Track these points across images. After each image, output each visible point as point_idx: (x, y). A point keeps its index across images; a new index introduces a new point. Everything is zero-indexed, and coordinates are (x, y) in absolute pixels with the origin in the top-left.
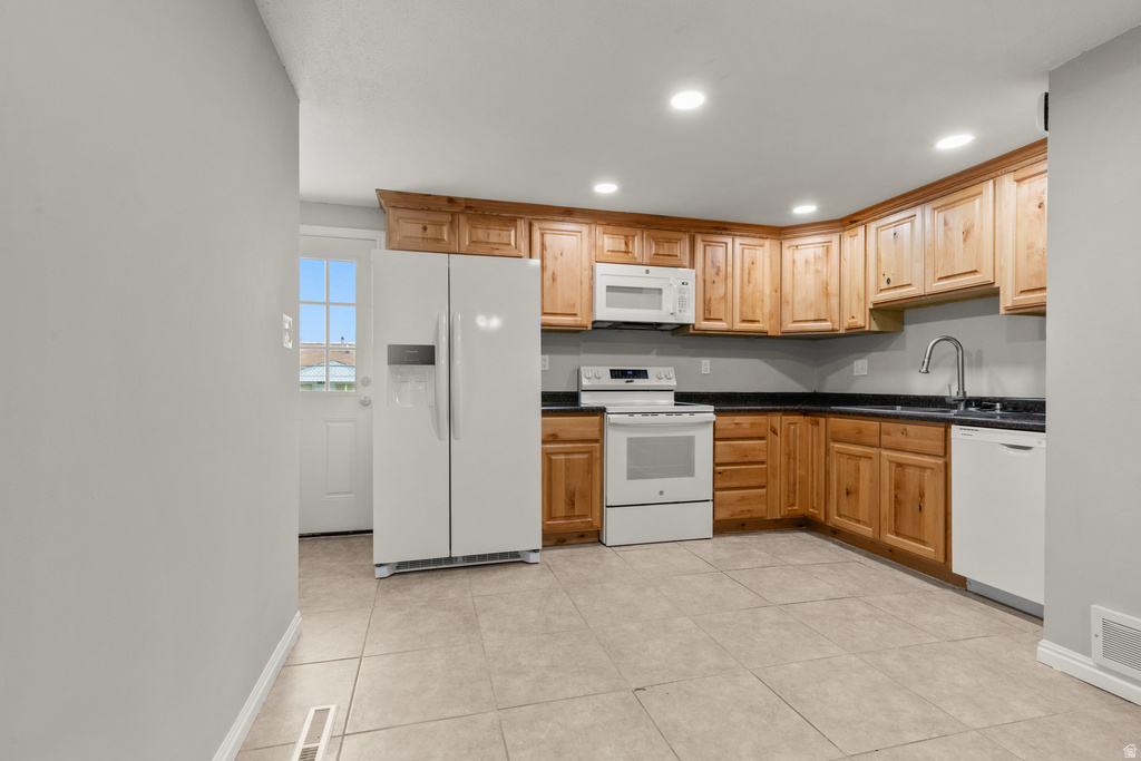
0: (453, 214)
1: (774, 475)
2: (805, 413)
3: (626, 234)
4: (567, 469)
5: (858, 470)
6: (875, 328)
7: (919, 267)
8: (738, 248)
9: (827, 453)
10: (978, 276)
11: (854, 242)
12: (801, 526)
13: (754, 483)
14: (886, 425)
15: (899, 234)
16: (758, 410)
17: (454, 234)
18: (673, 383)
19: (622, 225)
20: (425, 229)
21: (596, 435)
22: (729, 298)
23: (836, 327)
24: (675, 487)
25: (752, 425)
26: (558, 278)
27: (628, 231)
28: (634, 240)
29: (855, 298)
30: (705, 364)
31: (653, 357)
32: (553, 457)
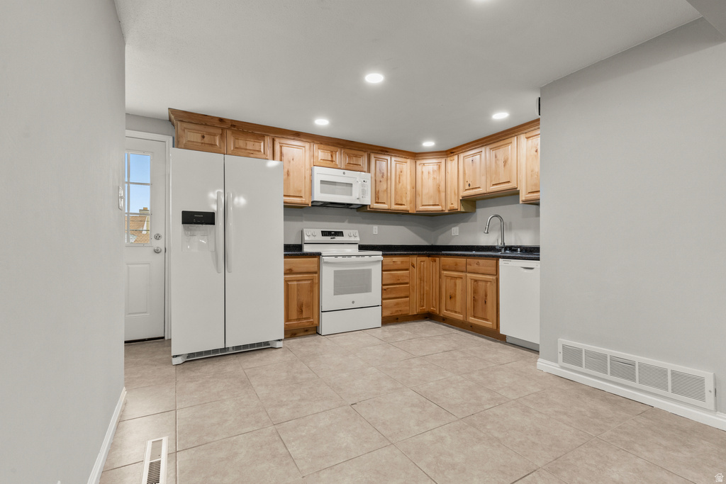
0: (223, 129)
1: (413, 291)
2: (429, 256)
3: (332, 150)
4: (298, 290)
5: (455, 285)
6: (463, 210)
7: (483, 178)
8: (393, 163)
9: (440, 277)
10: (510, 184)
11: (453, 164)
12: (426, 318)
13: (403, 295)
14: (469, 260)
15: (474, 161)
16: (405, 254)
17: (224, 142)
18: (357, 239)
19: (329, 145)
20: (203, 137)
21: (316, 269)
22: (389, 191)
23: (444, 209)
24: (360, 299)
25: (402, 262)
26: (291, 174)
27: (332, 148)
28: (336, 154)
29: (453, 193)
30: (375, 229)
31: (346, 224)
32: (289, 283)
